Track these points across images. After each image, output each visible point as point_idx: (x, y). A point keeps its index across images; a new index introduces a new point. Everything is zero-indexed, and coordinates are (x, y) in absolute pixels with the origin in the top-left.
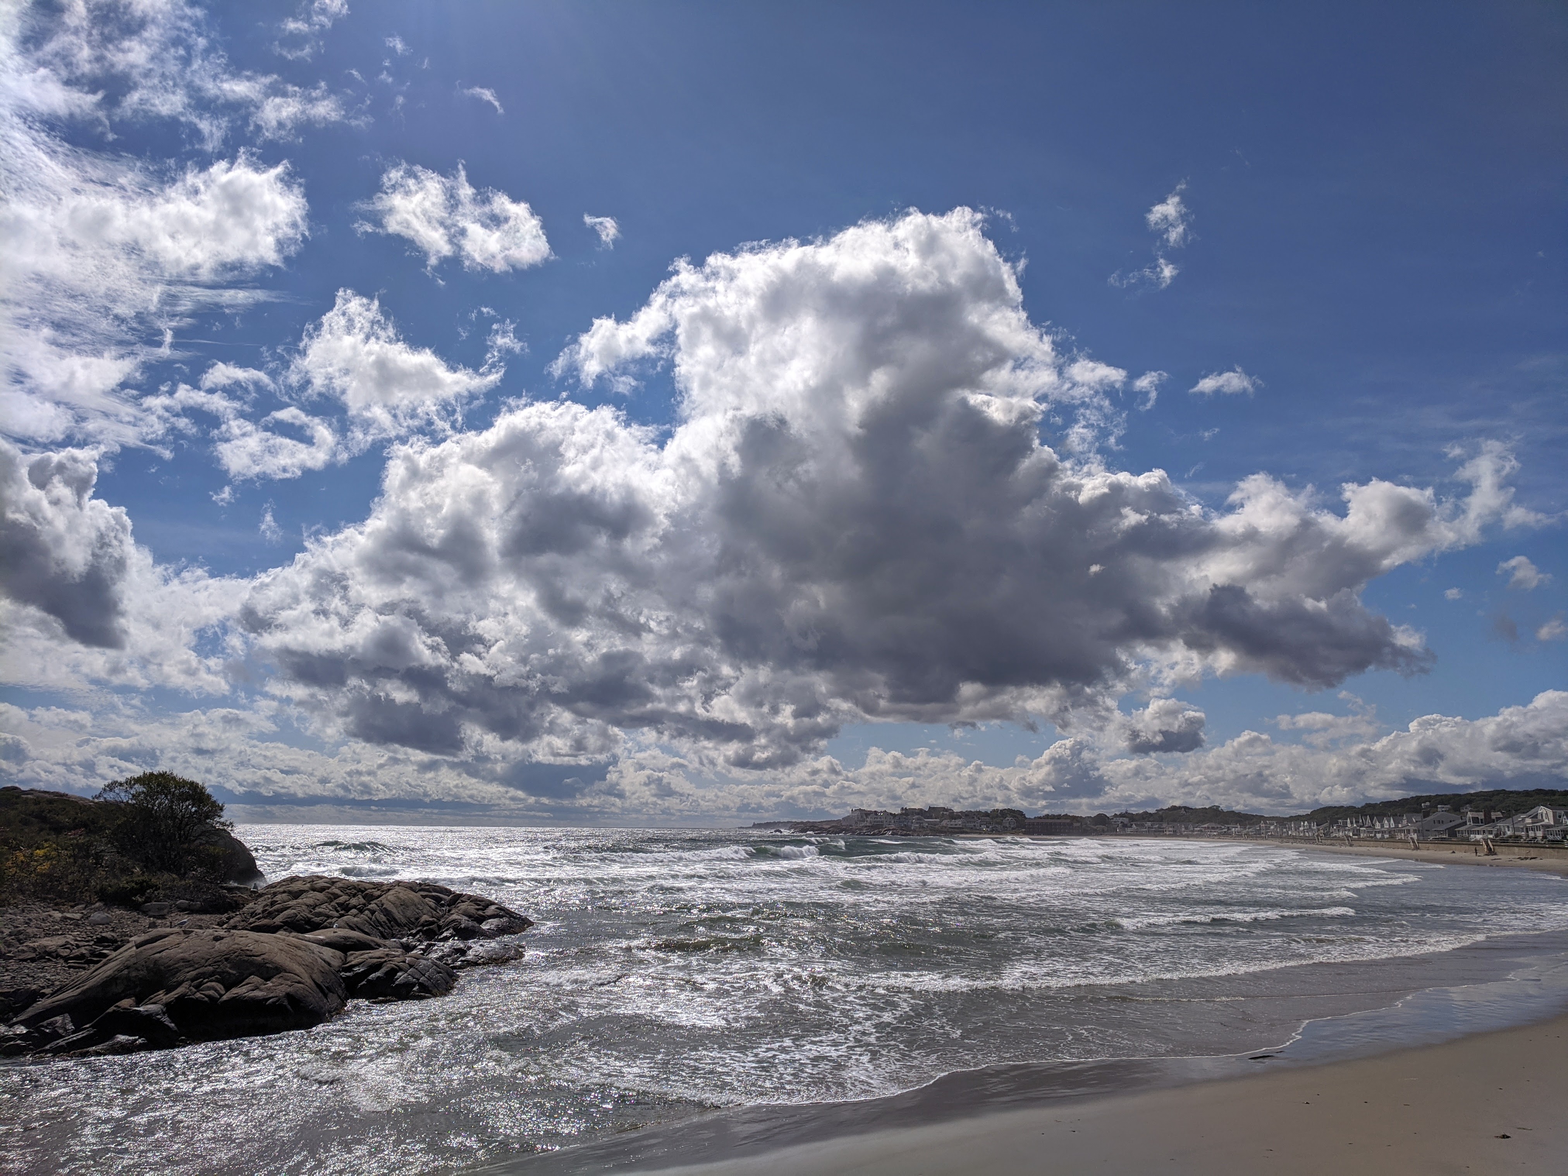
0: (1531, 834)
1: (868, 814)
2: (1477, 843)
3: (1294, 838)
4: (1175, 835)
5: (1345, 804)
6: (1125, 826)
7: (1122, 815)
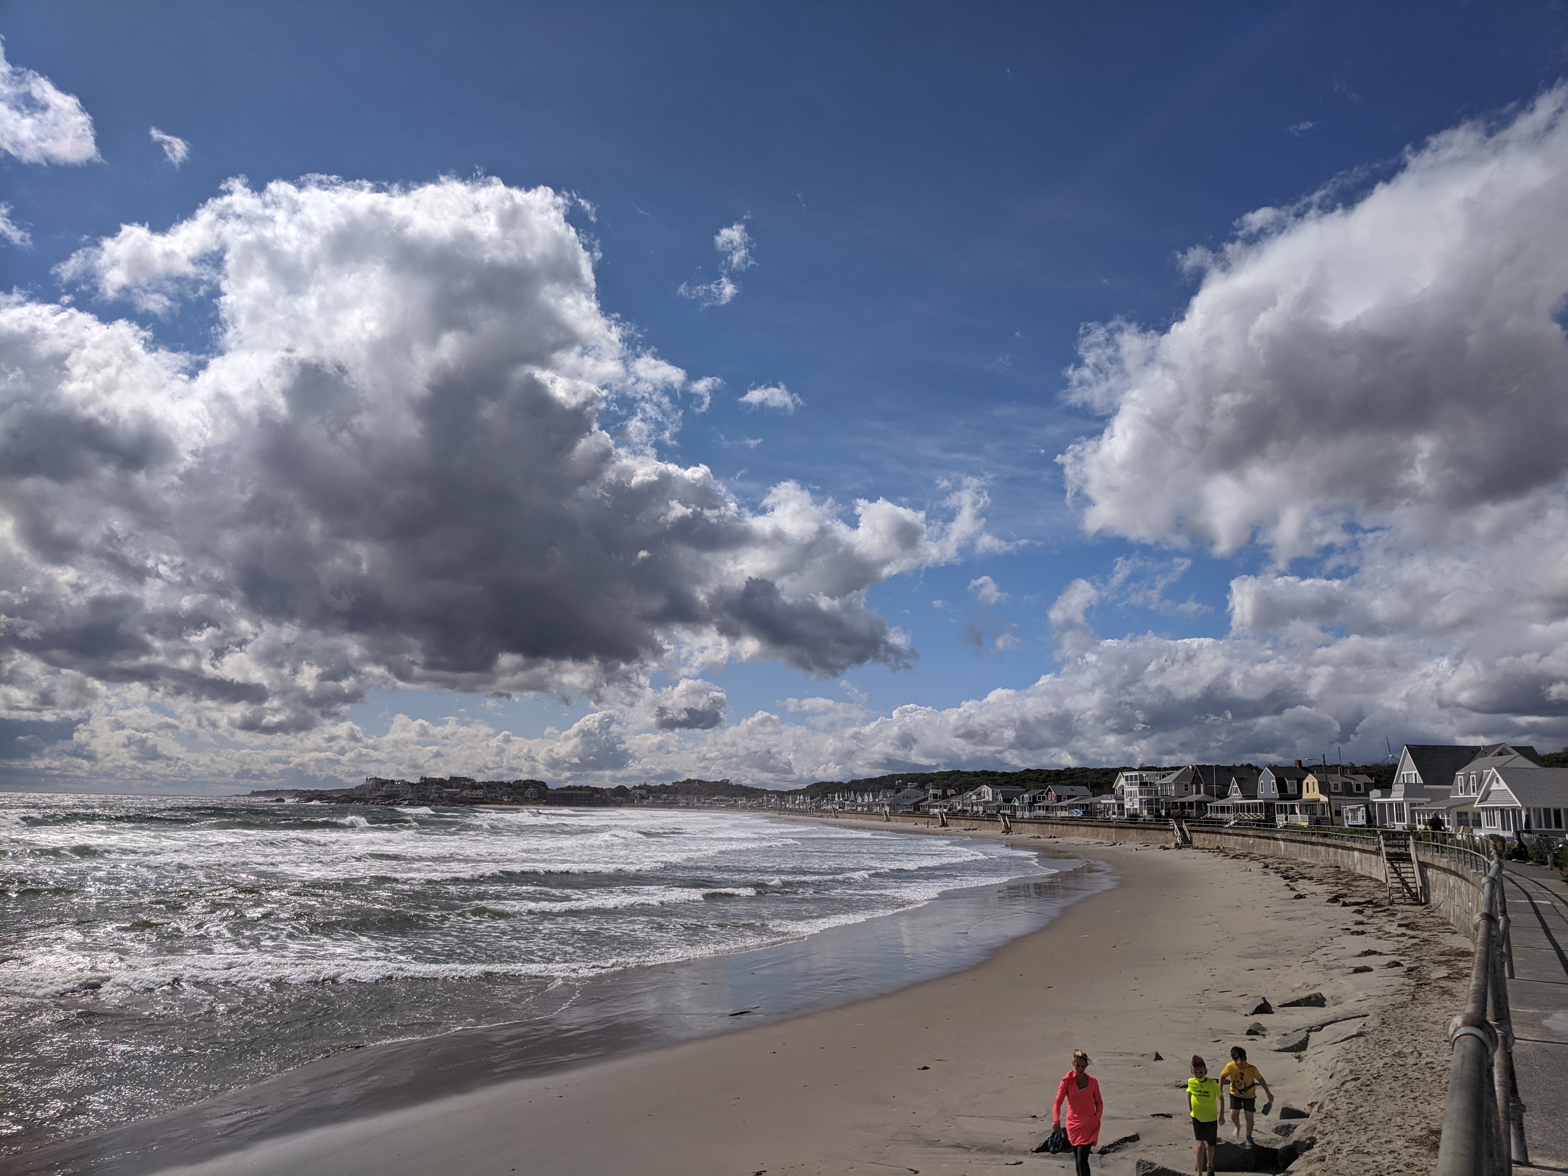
0: (975, 809)
1: (384, 783)
2: (934, 816)
3: (791, 811)
4: (688, 806)
5: (836, 780)
6: (642, 797)
7: (640, 787)
